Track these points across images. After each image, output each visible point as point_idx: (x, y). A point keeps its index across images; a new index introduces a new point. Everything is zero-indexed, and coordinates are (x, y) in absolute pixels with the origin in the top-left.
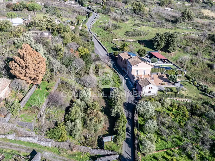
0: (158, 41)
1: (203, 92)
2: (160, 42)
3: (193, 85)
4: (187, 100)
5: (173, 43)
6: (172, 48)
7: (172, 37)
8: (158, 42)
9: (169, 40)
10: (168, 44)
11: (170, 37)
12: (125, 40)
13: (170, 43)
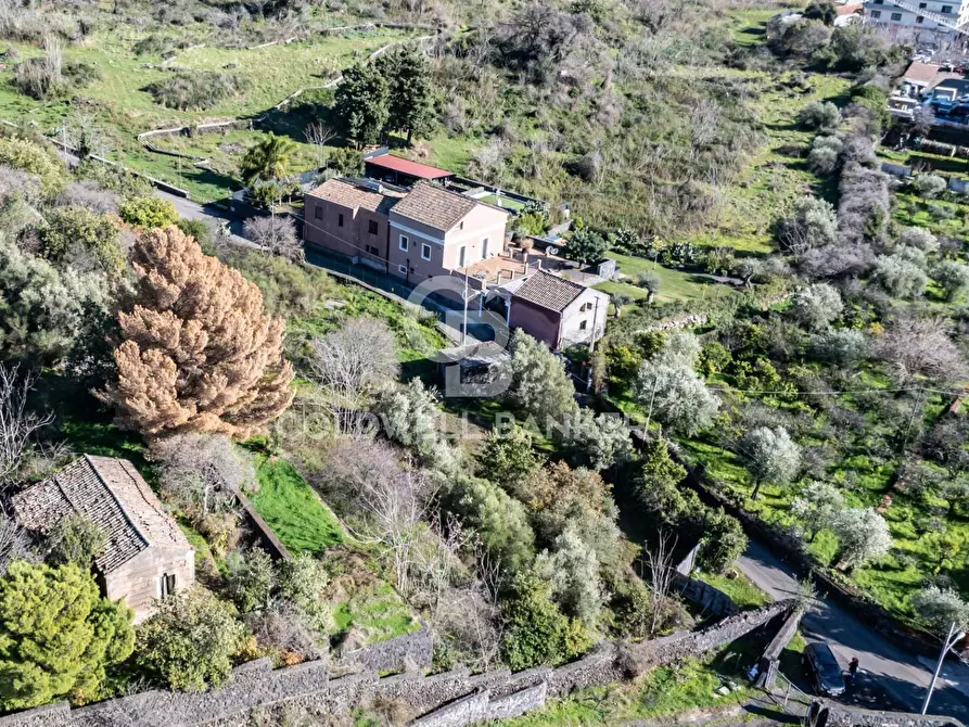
0: (362, 102)
1: (695, 275)
2: (372, 105)
3: (634, 255)
4: (692, 317)
5: (421, 100)
6: (425, 126)
7: (417, 74)
8: (365, 110)
9: (405, 91)
10: (403, 112)
11: (407, 77)
12: (195, 127)
13: (410, 105)
